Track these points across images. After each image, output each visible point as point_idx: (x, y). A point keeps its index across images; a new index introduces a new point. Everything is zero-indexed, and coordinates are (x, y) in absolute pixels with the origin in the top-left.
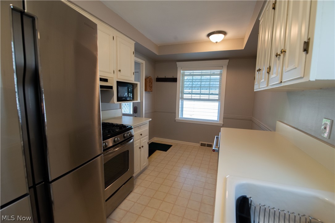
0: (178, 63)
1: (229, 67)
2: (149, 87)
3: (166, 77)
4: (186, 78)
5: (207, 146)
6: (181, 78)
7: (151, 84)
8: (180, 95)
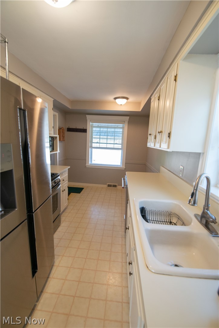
0: (87, 116)
1: (130, 123)
2: (62, 137)
3: (77, 128)
4: (94, 129)
5: (113, 187)
6: (90, 129)
7: (64, 134)
8: (90, 144)
